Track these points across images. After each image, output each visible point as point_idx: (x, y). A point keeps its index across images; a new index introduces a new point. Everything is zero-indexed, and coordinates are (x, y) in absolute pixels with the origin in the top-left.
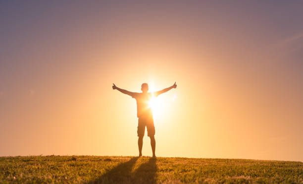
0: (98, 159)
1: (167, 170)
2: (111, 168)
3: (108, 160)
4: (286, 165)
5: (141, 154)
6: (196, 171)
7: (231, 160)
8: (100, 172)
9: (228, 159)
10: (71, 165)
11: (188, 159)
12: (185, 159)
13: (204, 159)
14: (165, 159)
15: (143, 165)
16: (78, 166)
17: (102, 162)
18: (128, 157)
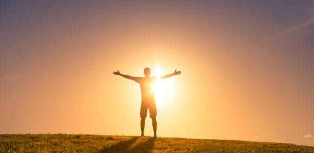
0: (101, 138)
1: (161, 148)
2: (109, 145)
3: (110, 138)
4: (277, 146)
5: (143, 134)
6: (189, 149)
7: (226, 141)
8: (98, 149)
9: (224, 140)
10: (73, 142)
11: (186, 139)
12: (183, 139)
13: (201, 140)
14: (164, 139)
15: (141, 144)
16: (79, 143)
17: (103, 140)
18: (130, 137)
